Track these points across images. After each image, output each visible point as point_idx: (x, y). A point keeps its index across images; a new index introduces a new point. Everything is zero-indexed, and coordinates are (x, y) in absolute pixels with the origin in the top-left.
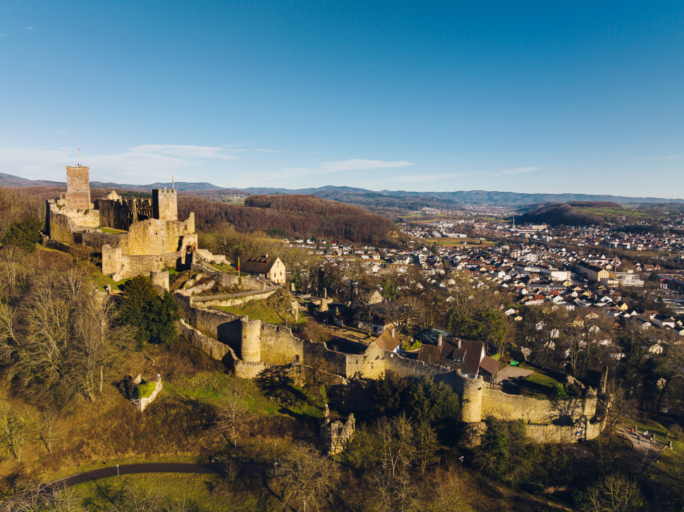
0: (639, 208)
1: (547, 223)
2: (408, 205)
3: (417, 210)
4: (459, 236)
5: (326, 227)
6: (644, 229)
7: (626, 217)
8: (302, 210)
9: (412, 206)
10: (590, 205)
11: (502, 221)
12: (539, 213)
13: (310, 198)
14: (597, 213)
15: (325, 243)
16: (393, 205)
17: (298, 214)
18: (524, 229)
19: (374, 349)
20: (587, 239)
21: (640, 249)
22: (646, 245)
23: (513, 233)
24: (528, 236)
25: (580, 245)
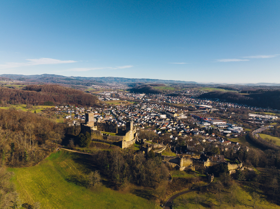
0: (171, 86)
1: (144, 93)
2: (86, 84)
3: (90, 86)
4: (116, 100)
5: (69, 100)
6: (176, 95)
7: (169, 90)
8: (56, 92)
9: (87, 84)
10: (156, 85)
11: (126, 91)
12: (139, 88)
13: (58, 86)
14: (160, 89)
15: (73, 107)
16: (79, 84)
17: (55, 94)
18: (137, 95)
19: (208, 160)
20: (160, 99)
21: (178, 103)
22: (179, 101)
23: (134, 97)
24: (141, 99)
25: (159, 102)
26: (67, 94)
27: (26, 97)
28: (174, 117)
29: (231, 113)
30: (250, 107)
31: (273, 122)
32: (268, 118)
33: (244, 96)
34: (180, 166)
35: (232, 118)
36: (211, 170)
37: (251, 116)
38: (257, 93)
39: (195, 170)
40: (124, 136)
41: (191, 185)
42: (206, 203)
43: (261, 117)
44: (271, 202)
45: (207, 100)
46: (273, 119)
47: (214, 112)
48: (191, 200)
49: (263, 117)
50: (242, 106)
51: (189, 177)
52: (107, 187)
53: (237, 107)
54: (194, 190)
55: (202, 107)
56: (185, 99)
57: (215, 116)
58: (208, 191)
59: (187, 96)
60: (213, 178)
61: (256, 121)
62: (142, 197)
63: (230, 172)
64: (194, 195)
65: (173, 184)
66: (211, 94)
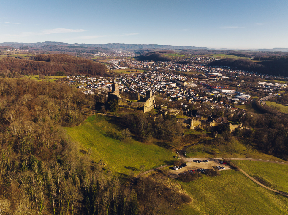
0: (180, 52)
1: (153, 61)
2: (91, 52)
3: (96, 54)
4: (125, 68)
5: (79, 69)
7: (179, 58)
8: (66, 62)
9: (93, 52)
10: (165, 52)
11: (134, 59)
12: (147, 56)
13: (66, 56)
14: (170, 56)
15: (84, 76)
16: (84, 52)
17: (65, 64)
18: (146, 63)
19: (214, 121)
20: (170, 67)
21: (188, 71)
22: (189, 69)
23: (143, 65)
24: (150, 67)
25: (169, 70)
26: (77, 63)
27: (37, 67)
28: (184, 85)
29: (241, 81)
30: (261, 75)
31: (281, 90)
32: (277, 86)
33: (256, 64)
34: (190, 125)
35: (241, 86)
36: (215, 128)
37: (260, 84)
38: (270, 60)
39: (203, 129)
40: (145, 103)
41: (199, 139)
42: (210, 151)
43: (271, 85)
44: (261, 152)
45: (218, 68)
46: (282, 87)
47: (224, 80)
48: (199, 150)
49: (273, 85)
50: (253, 74)
51: (197, 134)
52: (136, 140)
53: (248, 75)
54: (202, 143)
55: (212, 75)
56: (195, 67)
57: (225, 84)
58: (212, 144)
59: (197, 64)
60: (216, 134)
61: (265, 89)
62: (162, 147)
63: (231, 131)
64: (201, 146)
65: (185, 138)
66: (222, 61)
